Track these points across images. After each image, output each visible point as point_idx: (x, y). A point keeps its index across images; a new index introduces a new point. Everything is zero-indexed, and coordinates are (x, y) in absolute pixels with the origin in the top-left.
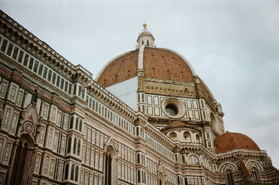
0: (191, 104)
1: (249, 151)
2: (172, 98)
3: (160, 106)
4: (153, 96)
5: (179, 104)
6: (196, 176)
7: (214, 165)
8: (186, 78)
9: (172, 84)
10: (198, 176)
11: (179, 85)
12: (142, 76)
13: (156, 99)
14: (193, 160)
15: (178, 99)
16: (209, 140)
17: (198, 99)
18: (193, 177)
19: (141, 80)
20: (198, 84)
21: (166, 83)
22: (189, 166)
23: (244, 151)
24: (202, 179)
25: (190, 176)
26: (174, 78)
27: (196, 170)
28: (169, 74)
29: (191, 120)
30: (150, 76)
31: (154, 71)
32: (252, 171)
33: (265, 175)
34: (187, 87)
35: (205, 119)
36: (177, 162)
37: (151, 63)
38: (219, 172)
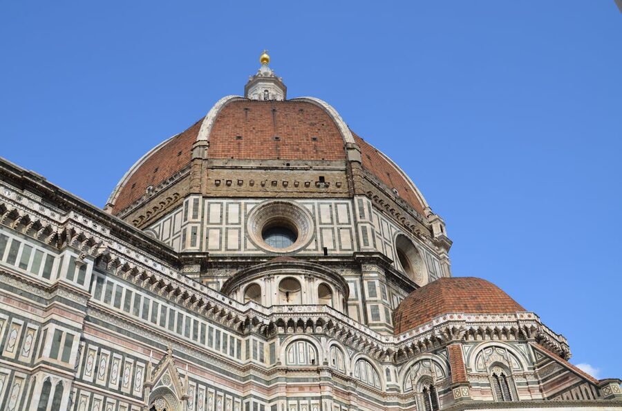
0: (331, 212)
1: (482, 318)
2: (278, 203)
3: (242, 226)
4: (225, 201)
5: (299, 218)
6: (304, 398)
7: (384, 367)
8: (322, 151)
9: (282, 169)
10: (313, 398)
11: (301, 169)
12: (201, 157)
13: (234, 209)
14: (302, 355)
15: (294, 203)
16: (376, 301)
17: (352, 198)
18: (295, 402)
19: (198, 167)
20: (353, 161)
21: (266, 169)
22: (287, 371)
23: (464, 317)
24: (323, 405)
25: (288, 399)
26: (291, 153)
27: (306, 380)
28: (277, 146)
29: (328, 252)
30: (226, 155)
31: (239, 144)
32: (495, 375)
33: (533, 383)
34: (322, 173)
35: (367, 247)
36: (248, 361)
37: (236, 126)
38: (401, 388)
